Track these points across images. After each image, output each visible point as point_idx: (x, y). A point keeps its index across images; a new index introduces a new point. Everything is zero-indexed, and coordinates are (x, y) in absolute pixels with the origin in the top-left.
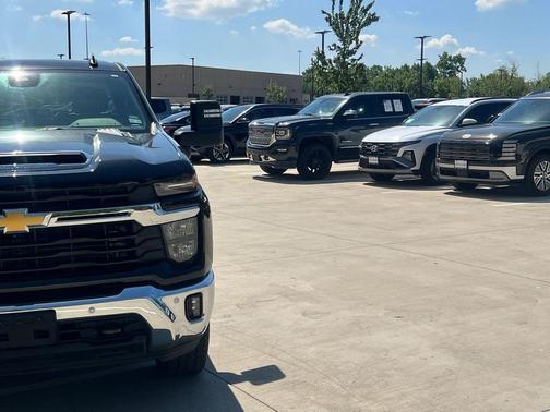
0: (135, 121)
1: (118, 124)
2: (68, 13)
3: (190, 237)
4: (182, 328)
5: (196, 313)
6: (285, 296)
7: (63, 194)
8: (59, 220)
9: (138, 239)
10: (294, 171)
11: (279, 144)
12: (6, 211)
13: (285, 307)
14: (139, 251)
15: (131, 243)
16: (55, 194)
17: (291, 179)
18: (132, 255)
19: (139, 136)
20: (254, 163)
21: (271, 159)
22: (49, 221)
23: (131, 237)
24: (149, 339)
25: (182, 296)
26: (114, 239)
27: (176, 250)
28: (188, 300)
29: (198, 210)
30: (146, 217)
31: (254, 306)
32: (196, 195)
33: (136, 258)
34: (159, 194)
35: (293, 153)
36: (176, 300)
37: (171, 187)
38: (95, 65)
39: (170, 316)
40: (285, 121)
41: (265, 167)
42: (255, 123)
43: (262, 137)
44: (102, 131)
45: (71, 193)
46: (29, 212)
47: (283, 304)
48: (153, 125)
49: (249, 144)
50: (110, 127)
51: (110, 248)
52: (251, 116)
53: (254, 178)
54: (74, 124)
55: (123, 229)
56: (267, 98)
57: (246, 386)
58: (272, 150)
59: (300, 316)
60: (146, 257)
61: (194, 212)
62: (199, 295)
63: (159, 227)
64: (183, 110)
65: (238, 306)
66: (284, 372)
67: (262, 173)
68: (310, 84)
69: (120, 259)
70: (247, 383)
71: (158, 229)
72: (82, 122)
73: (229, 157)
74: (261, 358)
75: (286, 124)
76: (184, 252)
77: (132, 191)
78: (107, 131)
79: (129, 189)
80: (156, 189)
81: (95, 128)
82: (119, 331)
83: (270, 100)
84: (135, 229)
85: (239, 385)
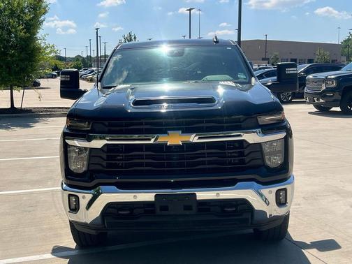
0: (242, 76)
1: (231, 78)
2: (190, 10)
3: (279, 152)
4: (273, 210)
5: (283, 201)
6: (338, 193)
7: (202, 122)
8: (199, 138)
9: (246, 152)
10: (338, 109)
11: (328, 90)
12: (169, 132)
13: (337, 201)
14: (247, 159)
15: (241, 154)
16: (198, 122)
17: (335, 114)
18: (242, 162)
19: (244, 86)
20: (310, 103)
21: (321, 101)
22: (194, 138)
23: (242, 150)
24: (252, 216)
25: (274, 189)
26: (231, 151)
27: (269, 159)
28: (278, 192)
29: (285, 134)
30: (252, 138)
31: (315, 199)
32: (284, 124)
33: (244, 163)
34: (260, 124)
35: (338, 96)
36: (270, 192)
37: (267, 119)
38: (217, 42)
39: (265, 202)
40: (332, 75)
41: (317, 106)
42: (311, 76)
43: (315, 86)
44: (222, 83)
45: (207, 122)
46: (182, 133)
47: (336, 199)
48: (253, 79)
49: (306, 90)
50: (227, 80)
51: (228, 157)
52: (307, 72)
53: (309, 113)
54: (205, 79)
55: (237, 145)
56: (316, 60)
57: (314, 251)
58: (322, 95)
59: (349, 207)
60: (251, 163)
61: (282, 135)
62: (285, 190)
63: (260, 144)
64: (260, 69)
65: (304, 198)
66: (340, 244)
67: (315, 110)
68: (346, 50)
69: (235, 164)
70: (315, 250)
71: (259, 146)
72: (209, 77)
73: (291, 99)
74: (323, 234)
75: (333, 77)
76: (274, 161)
77: (243, 121)
78: (226, 83)
79: (242, 120)
80: (259, 119)
81: (218, 81)
82: (234, 209)
83: (318, 61)
84: (245, 145)
85: (309, 250)
